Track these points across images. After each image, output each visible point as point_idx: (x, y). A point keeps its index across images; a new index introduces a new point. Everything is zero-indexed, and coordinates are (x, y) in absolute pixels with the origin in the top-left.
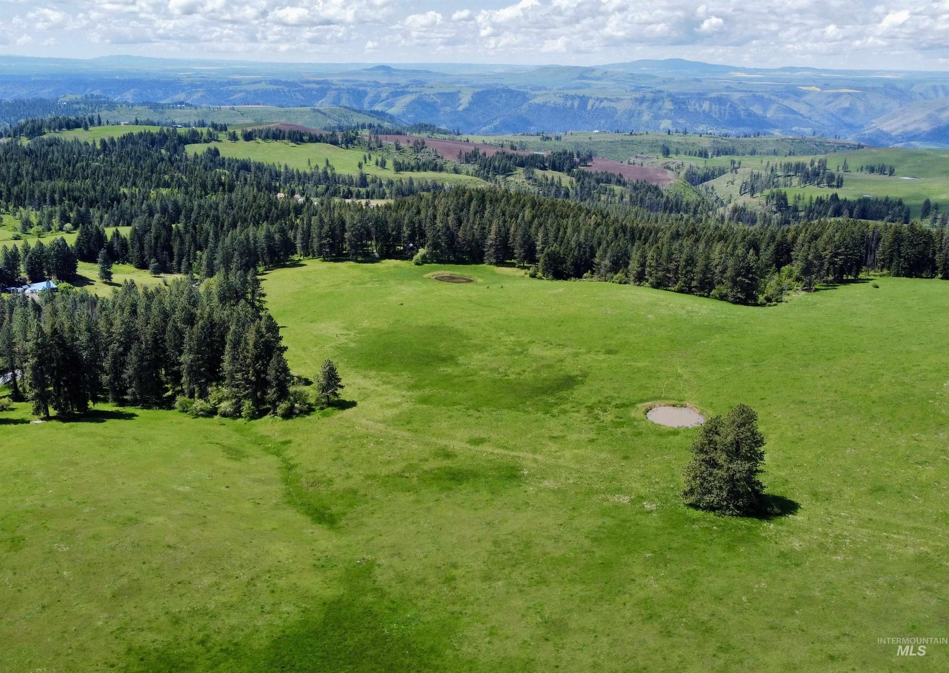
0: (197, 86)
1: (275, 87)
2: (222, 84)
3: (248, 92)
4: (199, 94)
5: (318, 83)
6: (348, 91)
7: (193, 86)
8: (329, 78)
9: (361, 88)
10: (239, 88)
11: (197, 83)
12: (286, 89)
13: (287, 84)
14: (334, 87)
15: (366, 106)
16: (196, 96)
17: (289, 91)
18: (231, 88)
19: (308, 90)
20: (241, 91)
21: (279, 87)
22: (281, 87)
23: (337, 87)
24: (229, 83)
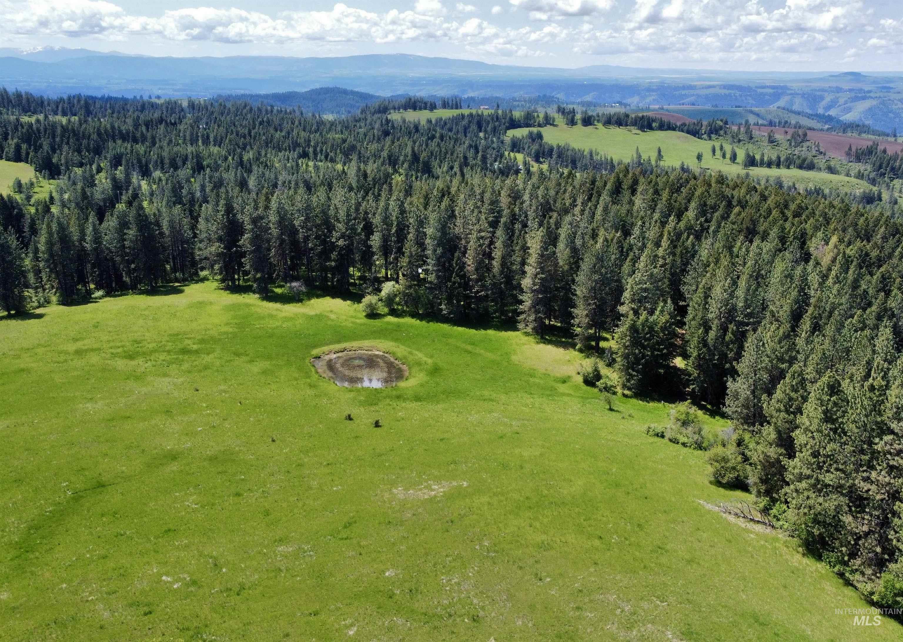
0: (653, 91)
1: (727, 92)
2: (677, 88)
3: (698, 96)
4: (653, 97)
5: (773, 87)
6: (803, 95)
7: (649, 90)
8: (789, 85)
9: (818, 93)
10: (692, 92)
11: (654, 88)
12: (738, 93)
13: (740, 88)
14: (789, 92)
15: (821, 111)
16: (648, 100)
17: (741, 96)
18: (683, 92)
19: (761, 94)
20: (693, 95)
21: (730, 91)
22: (733, 92)
23: (793, 92)
24: (684, 88)
